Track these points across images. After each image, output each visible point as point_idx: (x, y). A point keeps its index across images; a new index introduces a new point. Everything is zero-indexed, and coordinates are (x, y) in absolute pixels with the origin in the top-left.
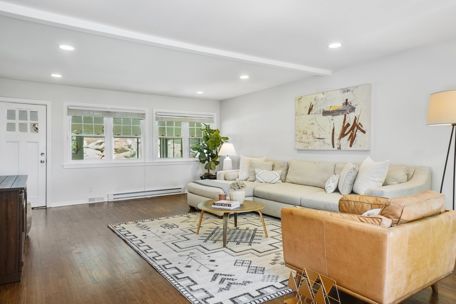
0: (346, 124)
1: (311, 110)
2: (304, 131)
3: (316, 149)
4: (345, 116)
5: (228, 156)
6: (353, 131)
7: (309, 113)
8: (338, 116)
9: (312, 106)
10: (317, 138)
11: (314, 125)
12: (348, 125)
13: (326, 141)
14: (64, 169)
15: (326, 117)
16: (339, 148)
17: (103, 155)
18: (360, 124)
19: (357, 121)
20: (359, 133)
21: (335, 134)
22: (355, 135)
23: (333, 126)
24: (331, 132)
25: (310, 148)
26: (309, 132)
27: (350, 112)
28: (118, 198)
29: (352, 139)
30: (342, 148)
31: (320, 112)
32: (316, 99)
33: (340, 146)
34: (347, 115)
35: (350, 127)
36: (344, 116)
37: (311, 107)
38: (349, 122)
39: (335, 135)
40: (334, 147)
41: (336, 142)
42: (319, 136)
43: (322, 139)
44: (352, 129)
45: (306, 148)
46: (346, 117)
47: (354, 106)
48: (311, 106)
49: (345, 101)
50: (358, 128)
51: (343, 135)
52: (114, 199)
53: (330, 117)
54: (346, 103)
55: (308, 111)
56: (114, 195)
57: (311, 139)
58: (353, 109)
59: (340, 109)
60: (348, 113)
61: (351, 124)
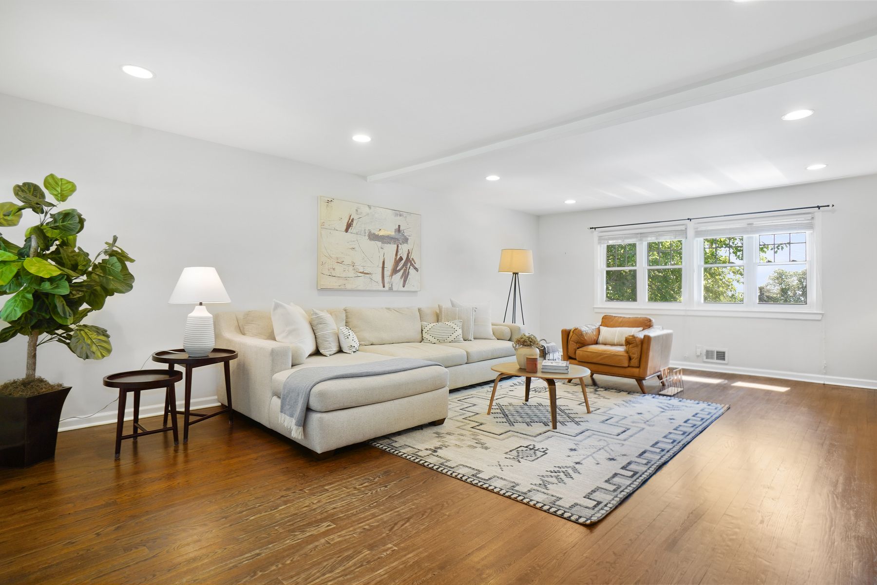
0: (398, 257)
1: (350, 226)
2: (337, 258)
3: (359, 288)
4: (398, 246)
5: (201, 304)
6: (406, 268)
7: (347, 230)
8: (389, 245)
9: (352, 220)
10: (360, 272)
11: (356, 251)
12: (401, 259)
13: (374, 277)
15: (373, 242)
16: (391, 289)
18: (413, 259)
19: (410, 255)
20: (412, 271)
21: (385, 268)
22: (409, 272)
23: (383, 258)
24: (381, 266)
25: (349, 287)
26: (348, 261)
27: (403, 243)
29: (405, 277)
30: (395, 289)
31: (365, 233)
32: (359, 211)
33: (392, 285)
34: (399, 245)
35: (403, 262)
36: (396, 246)
37: (350, 221)
38: (401, 255)
39: (385, 271)
40: (384, 287)
41: (387, 279)
42: (364, 268)
43: (368, 274)
44: (405, 264)
45: (342, 287)
46: (399, 248)
47: (407, 237)
48: (350, 219)
49: (397, 227)
50: (412, 264)
51: (395, 271)
53: (379, 244)
54: (399, 230)
55: (345, 227)
57: (351, 273)
58: (406, 240)
59: (392, 237)
60: (401, 244)
61: (404, 258)
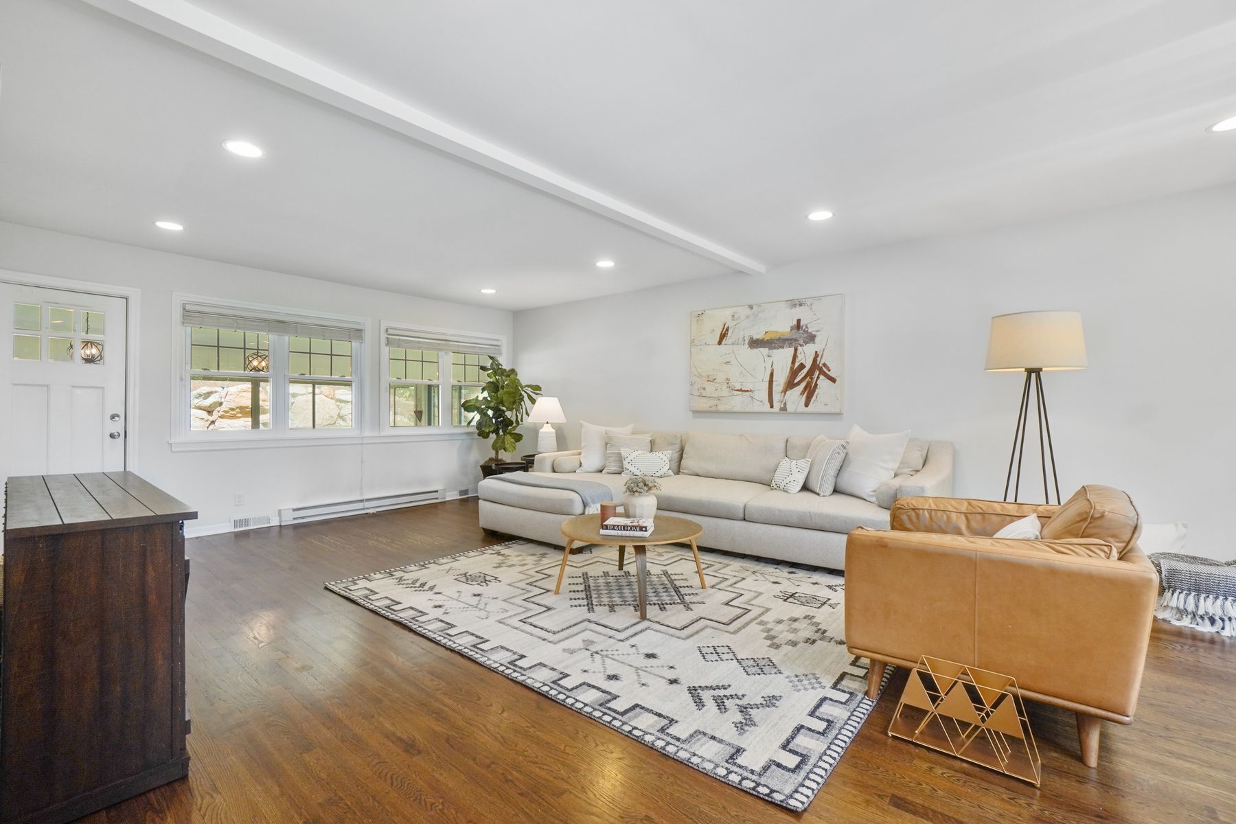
0: (797, 364)
1: (724, 336)
2: (708, 376)
3: (736, 409)
4: (796, 350)
5: (547, 423)
6: (812, 379)
7: (720, 343)
8: (781, 350)
9: (727, 330)
10: (738, 390)
11: (731, 365)
12: (802, 366)
13: (756, 395)
14: (172, 452)
15: (756, 351)
16: (784, 409)
17: (211, 419)
18: (825, 365)
19: (818, 359)
20: (823, 382)
21: (774, 383)
22: (816, 385)
23: (770, 369)
24: (767, 379)
25: (722, 408)
26: (721, 377)
27: (806, 343)
28: (303, 518)
29: (810, 392)
30: (790, 408)
31: (744, 341)
32: (736, 316)
33: (785, 404)
34: (799, 348)
35: (805, 371)
36: (793, 349)
37: (725, 330)
38: (803, 362)
39: (774, 385)
40: (772, 406)
41: (776, 397)
42: (742, 385)
43: (748, 391)
44: (810, 373)
45: (714, 409)
46: (798, 352)
47: (813, 333)
48: (724, 328)
49: (795, 322)
50: (822, 372)
51: (790, 385)
52: (294, 519)
53: (765, 351)
54: (798, 326)
55: (718, 339)
56: (294, 510)
57: (725, 392)
58: (811, 338)
59: (785, 337)
60: (801, 346)
61: (808, 365)
